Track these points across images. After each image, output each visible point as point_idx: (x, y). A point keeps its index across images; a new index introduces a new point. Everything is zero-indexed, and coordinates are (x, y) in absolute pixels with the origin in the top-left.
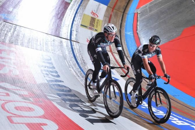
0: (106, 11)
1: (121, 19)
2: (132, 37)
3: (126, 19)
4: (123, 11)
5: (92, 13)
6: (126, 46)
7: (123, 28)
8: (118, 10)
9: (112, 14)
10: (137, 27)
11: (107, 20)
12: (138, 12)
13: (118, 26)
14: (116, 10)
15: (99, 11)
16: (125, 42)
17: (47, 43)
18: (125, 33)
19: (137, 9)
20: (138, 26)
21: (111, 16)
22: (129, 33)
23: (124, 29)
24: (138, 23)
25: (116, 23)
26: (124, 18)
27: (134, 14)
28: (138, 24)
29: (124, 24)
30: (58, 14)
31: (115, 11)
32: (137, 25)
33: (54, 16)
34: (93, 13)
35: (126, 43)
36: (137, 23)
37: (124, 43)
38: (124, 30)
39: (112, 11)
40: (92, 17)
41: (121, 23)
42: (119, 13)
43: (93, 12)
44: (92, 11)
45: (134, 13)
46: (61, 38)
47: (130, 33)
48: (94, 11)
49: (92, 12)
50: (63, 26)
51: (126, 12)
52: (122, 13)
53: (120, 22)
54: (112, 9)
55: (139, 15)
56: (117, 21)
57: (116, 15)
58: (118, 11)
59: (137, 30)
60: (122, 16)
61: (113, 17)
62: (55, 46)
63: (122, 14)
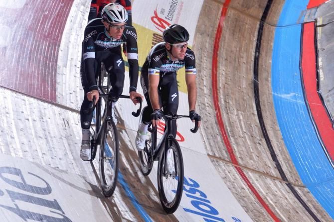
0: (201, 14)
1: (255, 44)
2: (303, 112)
3: (272, 44)
4: (261, 15)
5: (155, 20)
6: (282, 142)
7: (263, 75)
8: (242, 12)
9: (224, 24)
10: (318, 75)
11: (207, 45)
12: (316, 21)
13: (247, 69)
14: (235, 9)
15: (179, 14)
16: (278, 128)
17: (21, 126)
18: (274, 96)
19: (313, 10)
20: (321, 72)
21: (220, 30)
22: (287, 97)
23: (267, 80)
24: (320, 59)
25: (240, 57)
26: (264, 38)
27: (300, 27)
28: (320, 64)
29: (267, 61)
30: (43, 23)
31: (231, 13)
32: (317, 67)
33: (30, 28)
34: (160, 20)
35: (280, 133)
36: (317, 61)
37: (275, 131)
38: (270, 85)
39: (224, 13)
40: (154, 35)
41: (257, 59)
42: (248, 20)
43: (160, 16)
44: (155, 13)
45: (303, 25)
46: (63, 110)
47: (292, 94)
48: (163, 12)
49: (156, 17)
50: (65, 66)
51: (269, 19)
52: (259, 23)
53: (253, 54)
54: (221, 7)
55: (319, 30)
56: (240, 48)
57: (237, 28)
58: (242, 16)
59: (318, 88)
60: (256, 34)
61: (226, 34)
62: (49, 138)
63: (258, 26)
